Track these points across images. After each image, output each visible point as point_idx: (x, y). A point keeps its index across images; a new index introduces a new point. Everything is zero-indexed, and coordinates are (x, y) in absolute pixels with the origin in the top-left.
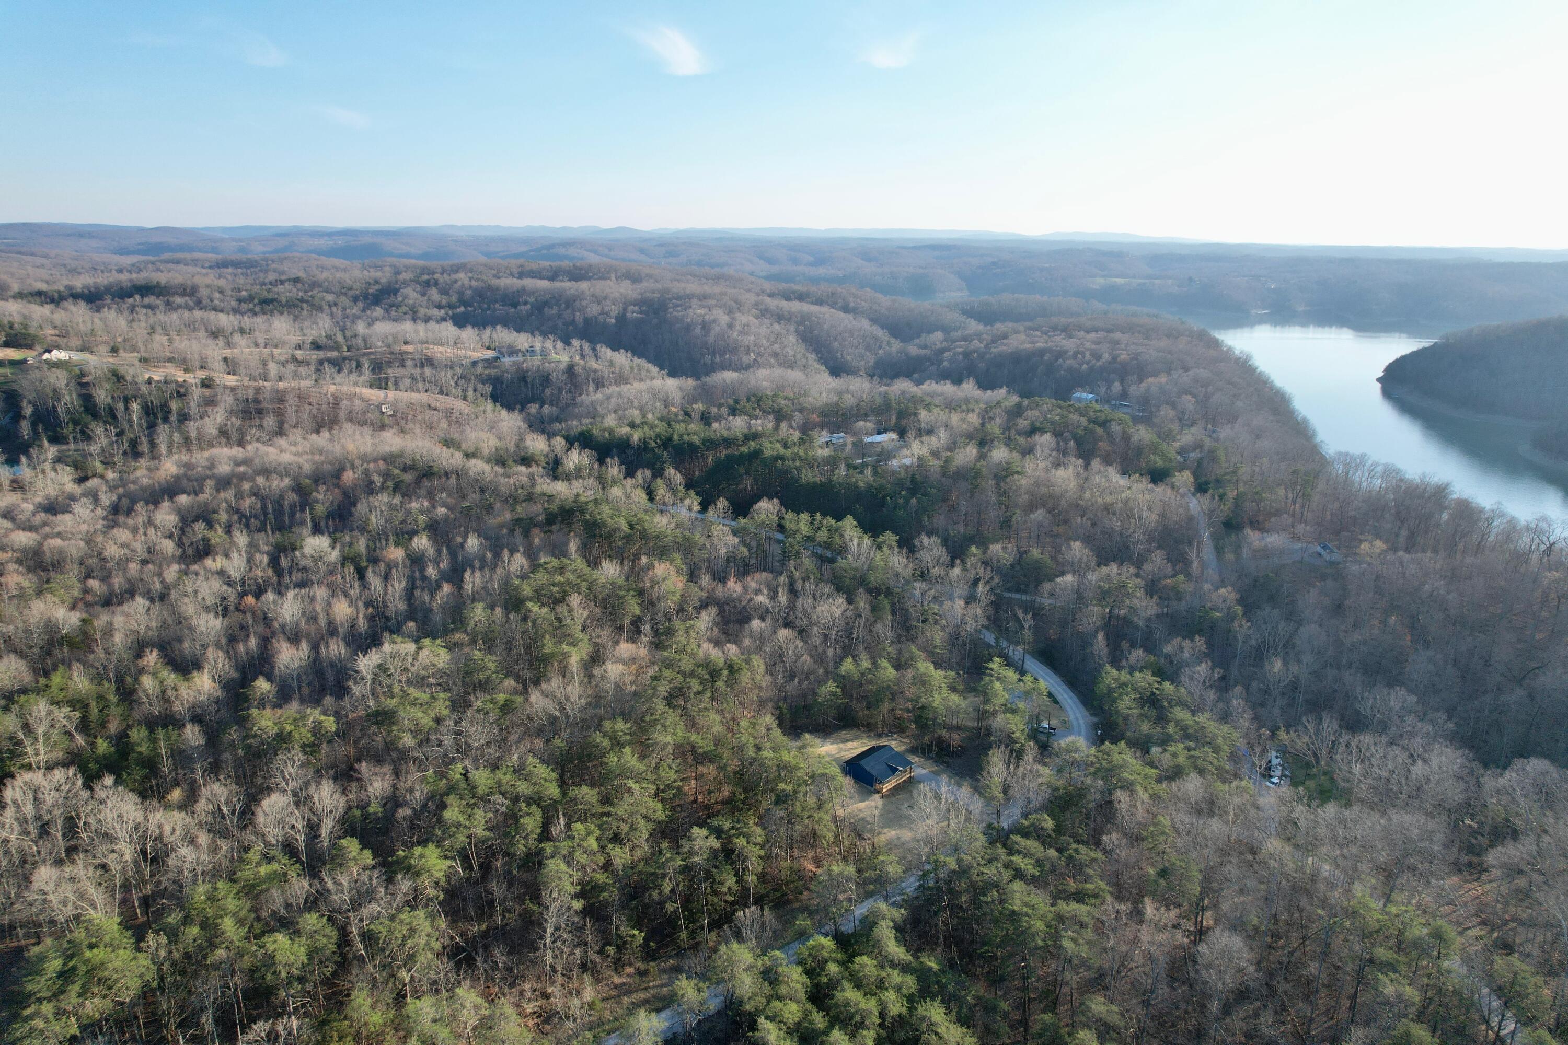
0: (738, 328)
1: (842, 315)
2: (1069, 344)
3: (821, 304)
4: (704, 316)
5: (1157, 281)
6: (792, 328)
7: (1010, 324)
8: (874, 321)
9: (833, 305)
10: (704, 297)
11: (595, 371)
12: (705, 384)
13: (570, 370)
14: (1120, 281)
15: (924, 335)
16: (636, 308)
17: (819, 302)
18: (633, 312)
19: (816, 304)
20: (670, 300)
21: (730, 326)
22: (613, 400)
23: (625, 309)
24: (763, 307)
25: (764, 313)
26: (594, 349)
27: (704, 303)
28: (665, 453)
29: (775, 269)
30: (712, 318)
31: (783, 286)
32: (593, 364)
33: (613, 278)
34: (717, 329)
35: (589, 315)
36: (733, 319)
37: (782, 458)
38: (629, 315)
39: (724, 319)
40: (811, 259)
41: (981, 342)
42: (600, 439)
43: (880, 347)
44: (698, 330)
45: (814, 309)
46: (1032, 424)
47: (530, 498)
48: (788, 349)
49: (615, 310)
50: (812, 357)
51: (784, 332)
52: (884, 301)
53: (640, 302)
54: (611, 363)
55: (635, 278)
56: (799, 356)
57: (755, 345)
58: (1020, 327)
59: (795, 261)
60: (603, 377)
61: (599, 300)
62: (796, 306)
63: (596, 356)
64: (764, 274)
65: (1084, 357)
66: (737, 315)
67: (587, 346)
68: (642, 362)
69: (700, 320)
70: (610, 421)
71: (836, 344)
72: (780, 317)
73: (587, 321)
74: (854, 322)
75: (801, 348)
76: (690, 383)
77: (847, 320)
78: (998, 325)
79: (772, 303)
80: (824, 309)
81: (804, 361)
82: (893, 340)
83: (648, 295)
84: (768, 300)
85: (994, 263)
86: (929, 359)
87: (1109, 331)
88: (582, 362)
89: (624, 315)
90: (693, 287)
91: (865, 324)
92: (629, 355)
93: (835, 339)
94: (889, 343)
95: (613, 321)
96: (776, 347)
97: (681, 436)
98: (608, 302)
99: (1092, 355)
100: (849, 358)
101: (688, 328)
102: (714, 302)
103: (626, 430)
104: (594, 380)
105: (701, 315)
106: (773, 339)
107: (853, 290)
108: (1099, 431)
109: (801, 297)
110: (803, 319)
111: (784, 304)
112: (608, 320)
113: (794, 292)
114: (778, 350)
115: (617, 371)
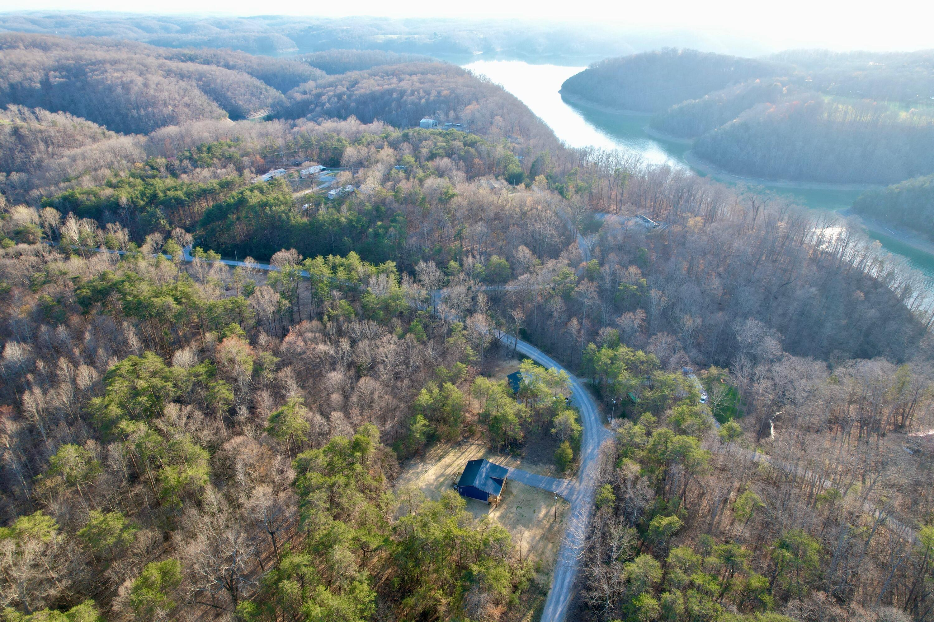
0: (153, 86)
1: (226, 70)
2: (405, 85)
3: (208, 63)
4: (122, 77)
5: (416, 36)
6: (194, 83)
7: (357, 72)
8: (251, 74)
9: (218, 64)
10: (114, 62)
11: (41, 131)
12: (152, 138)
13: (16, 131)
14: (395, 37)
15: (301, 84)
16: (57, 74)
17: (207, 62)
18: (56, 77)
19: (204, 64)
20: (87, 65)
21: (146, 85)
22: (80, 162)
23: (47, 75)
24: (166, 68)
25: (169, 73)
26: (34, 113)
27: (117, 67)
28: (158, 211)
29: (155, 36)
30: (129, 79)
31: (175, 51)
32: (35, 125)
33: (22, 47)
34: (136, 88)
35: (13, 81)
36: (146, 79)
37: (266, 204)
38: (52, 80)
39: (140, 80)
40: (179, 28)
41: (343, 86)
42: (88, 203)
43: (261, 93)
44: (119, 90)
45: (205, 67)
46: (431, 152)
47: (49, 280)
48: (196, 100)
49: (38, 76)
50: (215, 105)
51: (189, 87)
52: (254, 59)
53: (60, 68)
54: (54, 124)
55: (45, 48)
56: (205, 105)
57: (170, 99)
58: (365, 73)
59: (167, 30)
60: (50, 137)
61: (20, 67)
62: (191, 66)
63: (37, 118)
64: (147, 40)
65: (419, 93)
66: (149, 76)
67: (26, 111)
68: (81, 120)
69: (119, 82)
70: (87, 183)
71: (229, 94)
72: (182, 76)
73: (12, 86)
74: (238, 76)
75: (205, 98)
76: (142, 139)
77: (233, 76)
78: (349, 73)
79: (174, 65)
80: (213, 67)
81: (210, 108)
82: (268, 88)
83: (64, 62)
84: (168, 62)
85: (310, 28)
86: (312, 103)
87: (423, 74)
88: (25, 125)
89: (48, 79)
90: (100, 54)
91: (247, 77)
92: (68, 115)
93: (228, 90)
94: (266, 90)
95: (39, 85)
96: (186, 99)
97: (164, 192)
98: (28, 69)
99: (424, 91)
100: (241, 103)
101: (110, 89)
102: (125, 66)
103: (109, 191)
104: (42, 140)
105: (118, 78)
106: (182, 93)
107: (230, 52)
108: (472, 150)
109: (191, 59)
110: (200, 77)
111: (182, 65)
112: (33, 85)
113: (184, 55)
114: (189, 102)
115: (62, 129)
